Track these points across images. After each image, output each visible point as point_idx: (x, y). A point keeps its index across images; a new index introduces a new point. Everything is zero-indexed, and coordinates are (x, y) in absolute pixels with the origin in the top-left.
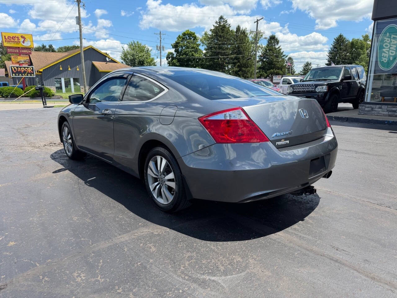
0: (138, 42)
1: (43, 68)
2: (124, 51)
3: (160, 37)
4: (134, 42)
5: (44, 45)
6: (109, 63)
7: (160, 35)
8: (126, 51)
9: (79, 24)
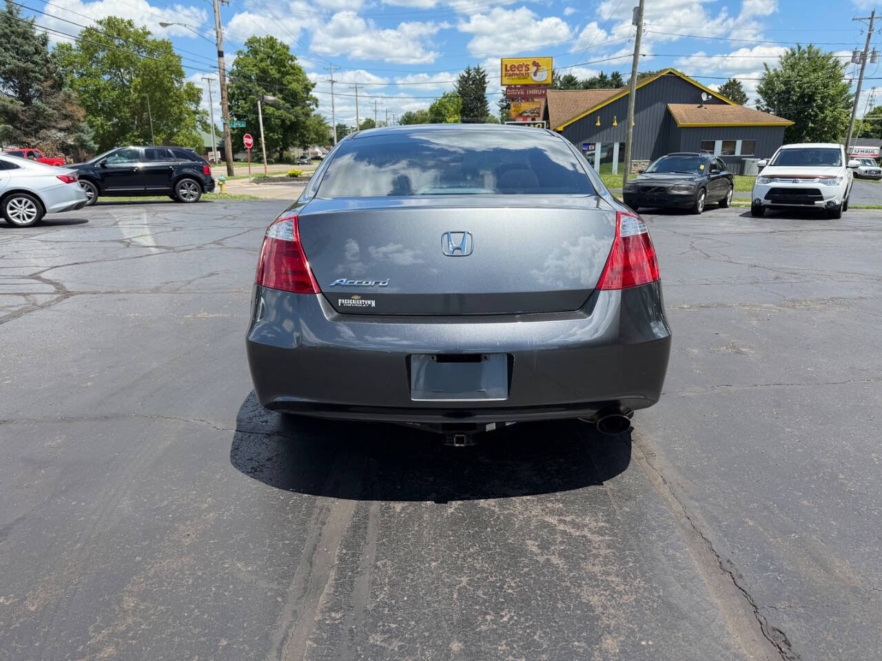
0: (810, 47)
1: (564, 123)
2: (767, 72)
3: (871, 26)
4: (799, 48)
5: (604, 74)
6: (708, 106)
7: (871, 22)
8: (772, 73)
9: (637, 24)
